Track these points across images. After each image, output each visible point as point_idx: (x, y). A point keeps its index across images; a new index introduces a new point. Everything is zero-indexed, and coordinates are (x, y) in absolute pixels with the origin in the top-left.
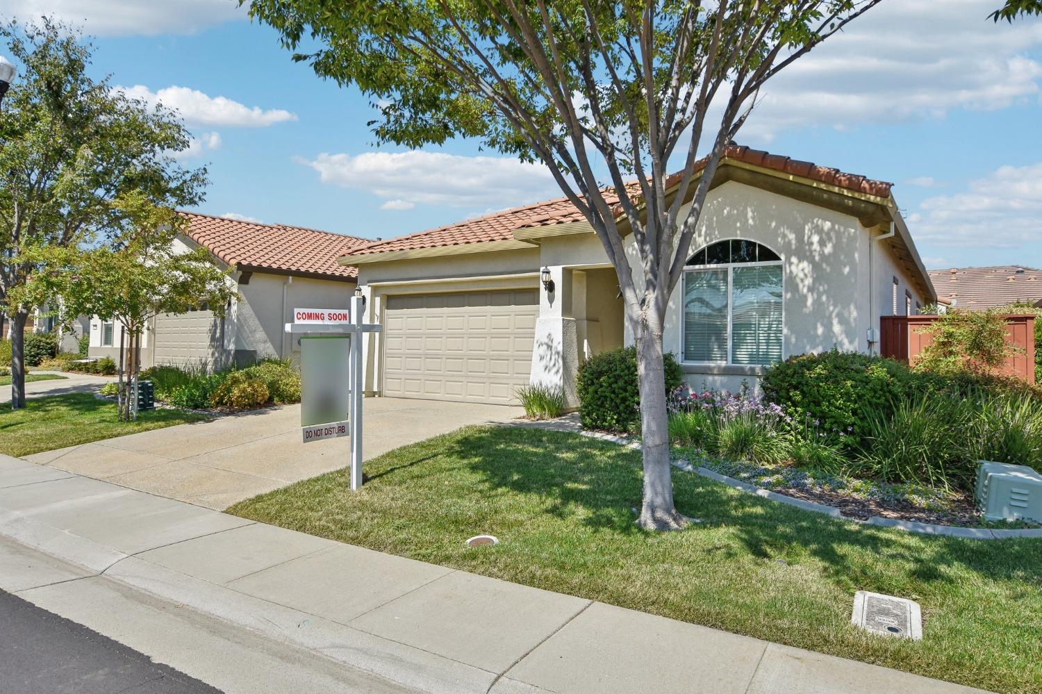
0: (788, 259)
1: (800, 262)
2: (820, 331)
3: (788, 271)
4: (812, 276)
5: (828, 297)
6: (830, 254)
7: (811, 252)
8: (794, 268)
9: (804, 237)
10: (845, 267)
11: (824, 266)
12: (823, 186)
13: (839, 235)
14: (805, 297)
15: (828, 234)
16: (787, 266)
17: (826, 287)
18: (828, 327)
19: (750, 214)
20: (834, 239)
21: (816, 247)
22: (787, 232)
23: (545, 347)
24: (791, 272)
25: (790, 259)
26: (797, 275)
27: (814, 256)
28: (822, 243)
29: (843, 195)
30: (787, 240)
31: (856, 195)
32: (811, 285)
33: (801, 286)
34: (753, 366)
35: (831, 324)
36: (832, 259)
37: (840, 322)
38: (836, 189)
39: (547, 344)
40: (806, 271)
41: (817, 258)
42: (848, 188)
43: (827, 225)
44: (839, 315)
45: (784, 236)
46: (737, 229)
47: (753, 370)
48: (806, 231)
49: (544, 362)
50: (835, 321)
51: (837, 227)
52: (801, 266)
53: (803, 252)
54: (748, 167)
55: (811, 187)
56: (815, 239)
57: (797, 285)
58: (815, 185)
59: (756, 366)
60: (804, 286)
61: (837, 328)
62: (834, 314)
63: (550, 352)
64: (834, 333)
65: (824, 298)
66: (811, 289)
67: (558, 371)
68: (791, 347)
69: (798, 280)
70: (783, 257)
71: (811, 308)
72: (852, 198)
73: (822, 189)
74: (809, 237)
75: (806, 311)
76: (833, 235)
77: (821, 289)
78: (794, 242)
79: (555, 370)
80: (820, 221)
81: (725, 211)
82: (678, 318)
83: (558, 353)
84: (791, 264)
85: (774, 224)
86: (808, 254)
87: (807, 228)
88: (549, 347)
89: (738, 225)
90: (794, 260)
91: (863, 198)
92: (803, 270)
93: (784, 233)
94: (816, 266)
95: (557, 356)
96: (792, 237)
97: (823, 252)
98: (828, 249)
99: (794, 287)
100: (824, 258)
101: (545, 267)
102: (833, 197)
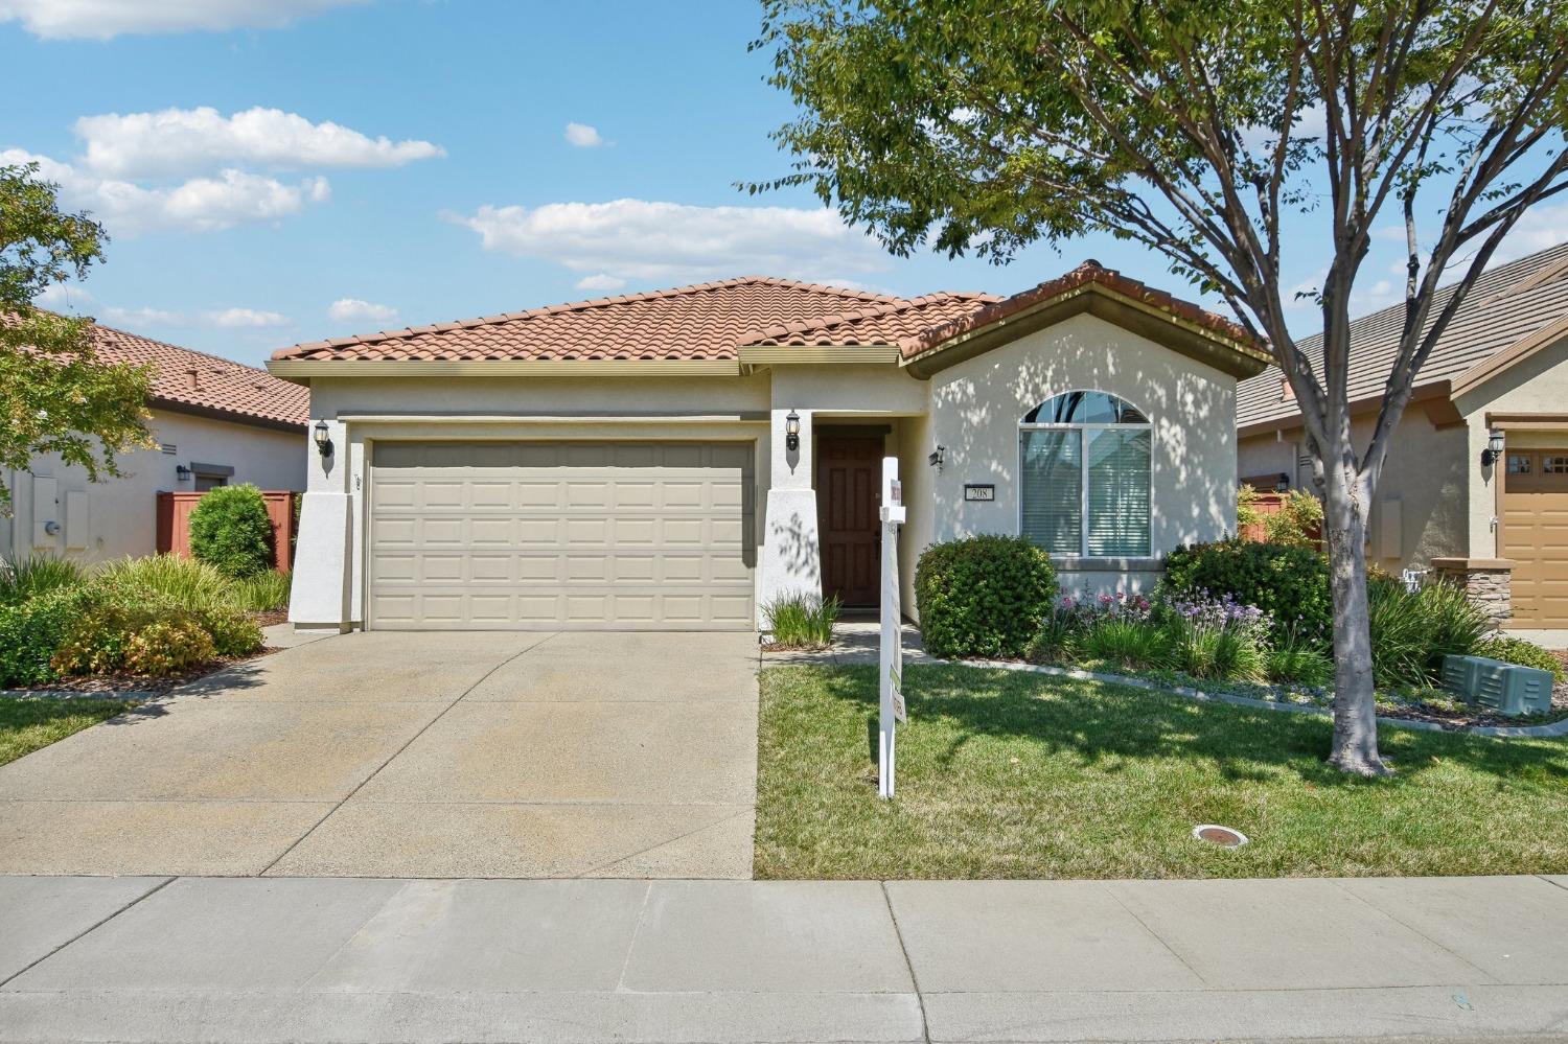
0: (1157, 420)
1: (1171, 425)
2: (1196, 512)
3: (1158, 436)
4: (1186, 445)
5: (1203, 472)
6: (1206, 418)
7: (1184, 413)
8: (1164, 433)
9: (1176, 395)
10: (1222, 435)
11: (1199, 431)
12: (1210, 335)
13: (1216, 396)
14: (1178, 470)
15: (1204, 393)
16: (1157, 431)
17: (1201, 457)
18: (1204, 507)
19: (1110, 360)
20: (1210, 399)
21: (1190, 408)
22: (1156, 387)
23: (788, 535)
24: (1161, 438)
25: (1159, 422)
26: (1167, 442)
27: (1188, 420)
28: (1197, 404)
29: (1233, 349)
30: (1156, 397)
32: (1184, 456)
33: (1172, 455)
34: (1115, 558)
35: (1208, 504)
36: (1208, 423)
37: (1218, 502)
39: (791, 530)
40: (1179, 437)
41: (1191, 422)
43: (1202, 383)
44: (1217, 494)
45: (1153, 392)
46: (1092, 377)
47: (1117, 563)
48: (1179, 388)
49: (787, 558)
50: (1212, 500)
51: (1213, 385)
52: (1173, 431)
53: (1175, 414)
54: (1121, 298)
55: (1198, 335)
56: (1189, 398)
57: (1168, 454)
58: (1202, 332)
59: (1120, 558)
60: (1176, 456)
61: (1214, 509)
62: (1211, 492)
63: (796, 544)
64: (1210, 514)
65: (1199, 472)
66: (1185, 460)
67: (812, 572)
68: (1162, 532)
69: (1169, 448)
70: (1151, 419)
71: (1185, 485)
73: (1210, 340)
74: (1182, 396)
75: (1178, 486)
76: (1209, 394)
77: (1196, 461)
78: (1164, 399)
79: (806, 570)
80: (1194, 377)
81: (1078, 353)
82: (1014, 494)
83: (812, 545)
84: (1160, 427)
85: (1140, 375)
86: (1181, 415)
87: (1179, 383)
88: (796, 536)
89: (1095, 371)
90: (1164, 422)
91: (1255, 356)
92: (1175, 435)
93: (1152, 388)
94: (1190, 432)
95: (809, 549)
96: (1161, 392)
97: (1198, 415)
98: (1204, 412)
99: (1164, 457)
100: (1199, 422)
101: (790, 411)
102: (1222, 351)
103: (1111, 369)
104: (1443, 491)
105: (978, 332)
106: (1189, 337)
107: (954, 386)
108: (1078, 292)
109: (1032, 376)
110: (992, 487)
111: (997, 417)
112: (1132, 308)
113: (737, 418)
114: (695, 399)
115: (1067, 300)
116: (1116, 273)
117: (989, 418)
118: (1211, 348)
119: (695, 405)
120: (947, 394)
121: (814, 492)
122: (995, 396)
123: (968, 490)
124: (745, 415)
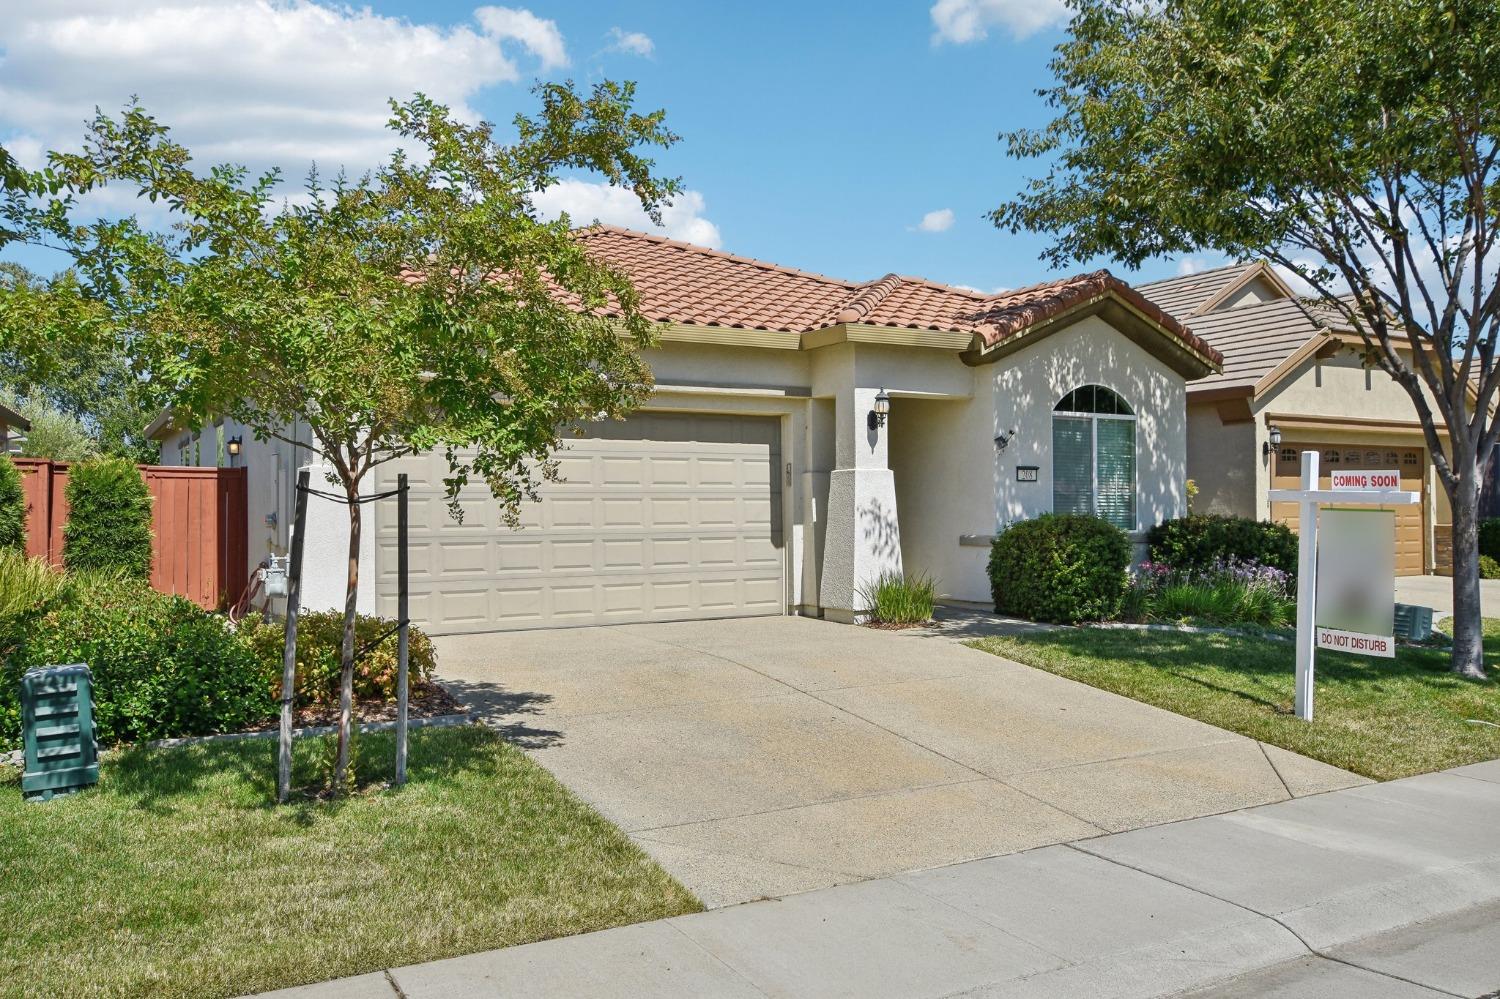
1: (1148, 415)
2: (1162, 489)
3: (1139, 425)
4: (1156, 432)
6: (1168, 411)
7: (1155, 406)
8: (1143, 422)
9: (1150, 390)
11: (1164, 422)
14: (1152, 454)
15: (1168, 390)
16: (1139, 421)
17: (1165, 444)
18: (1167, 485)
19: (1110, 356)
20: (1170, 395)
21: (1158, 402)
22: (1138, 382)
23: (870, 517)
24: (1141, 427)
25: (1140, 413)
26: (1145, 430)
27: (1157, 412)
28: (1162, 399)
31: (1202, 358)
32: (1156, 442)
33: (1148, 441)
35: (1170, 483)
36: (1169, 415)
37: (1175, 480)
38: (1189, 348)
39: (873, 513)
40: (1152, 426)
41: (1159, 413)
42: (1199, 351)
43: (1165, 381)
44: (1175, 474)
45: (1137, 387)
46: (1100, 374)
48: (1152, 384)
49: (871, 541)
50: (1172, 480)
51: (1172, 384)
52: (1149, 420)
53: (1150, 406)
56: (1158, 393)
57: (1146, 440)
58: (1175, 339)
60: (1151, 442)
61: (1173, 487)
62: (1171, 473)
63: (878, 525)
64: (1171, 491)
65: (1164, 456)
66: (1156, 446)
67: (892, 552)
68: (1142, 509)
69: (1146, 435)
70: (1135, 410)
71: (1156, 467)
72: (1199, 360)
73: (1178, 346)
74: (1154, 391)
75: (1152, 468)
76: (1170, 391)
77: (1162, 446)
78: (1143, 393)
79: (887, 550)
80: (1163, 377)
81: (1090, 350)
82: (1049, 474)
83: (889, 525)
84: (1141, 418)
85: (1129, 371)
86: (1153, 407)
87: (1152, 380)
88: (877, 518)
89: (1101, 367)
90: (1143, 413)
92: (1150, 424)
93: (1136, 383)
94: (1158, 421)
95: (890, 529)
96: (1141, 387)
97: (1163, 407)
98: (1167, 405)
99: (1144, 443)
100: (1165, 413)
101: (879, 391)
102: (1185, 356)
103: (1111, 365)
104: (1229, 474)
105: (1037, 326)
106: (1166, 342)
107: (1007, 374)
108: (1101, 297)
109: (1061, 367)
110: (1036, 469)
111: (1038, 403)
112: (1133, 314)
113: (781, 393)
114: (743, 372)
115: (1094, 303)
116: (1127, 284)
117: (1032, 402)
118: (1179, 353)
119: (743, 377)
120: (1002, 381)
121: (892, 472)
122: (1035, 383)
123: (1020, 472)
124: (790, 391)
